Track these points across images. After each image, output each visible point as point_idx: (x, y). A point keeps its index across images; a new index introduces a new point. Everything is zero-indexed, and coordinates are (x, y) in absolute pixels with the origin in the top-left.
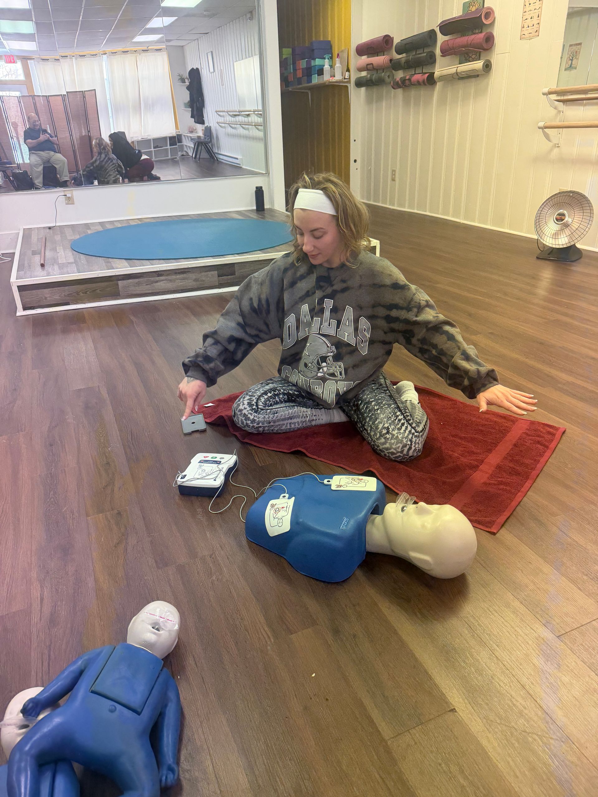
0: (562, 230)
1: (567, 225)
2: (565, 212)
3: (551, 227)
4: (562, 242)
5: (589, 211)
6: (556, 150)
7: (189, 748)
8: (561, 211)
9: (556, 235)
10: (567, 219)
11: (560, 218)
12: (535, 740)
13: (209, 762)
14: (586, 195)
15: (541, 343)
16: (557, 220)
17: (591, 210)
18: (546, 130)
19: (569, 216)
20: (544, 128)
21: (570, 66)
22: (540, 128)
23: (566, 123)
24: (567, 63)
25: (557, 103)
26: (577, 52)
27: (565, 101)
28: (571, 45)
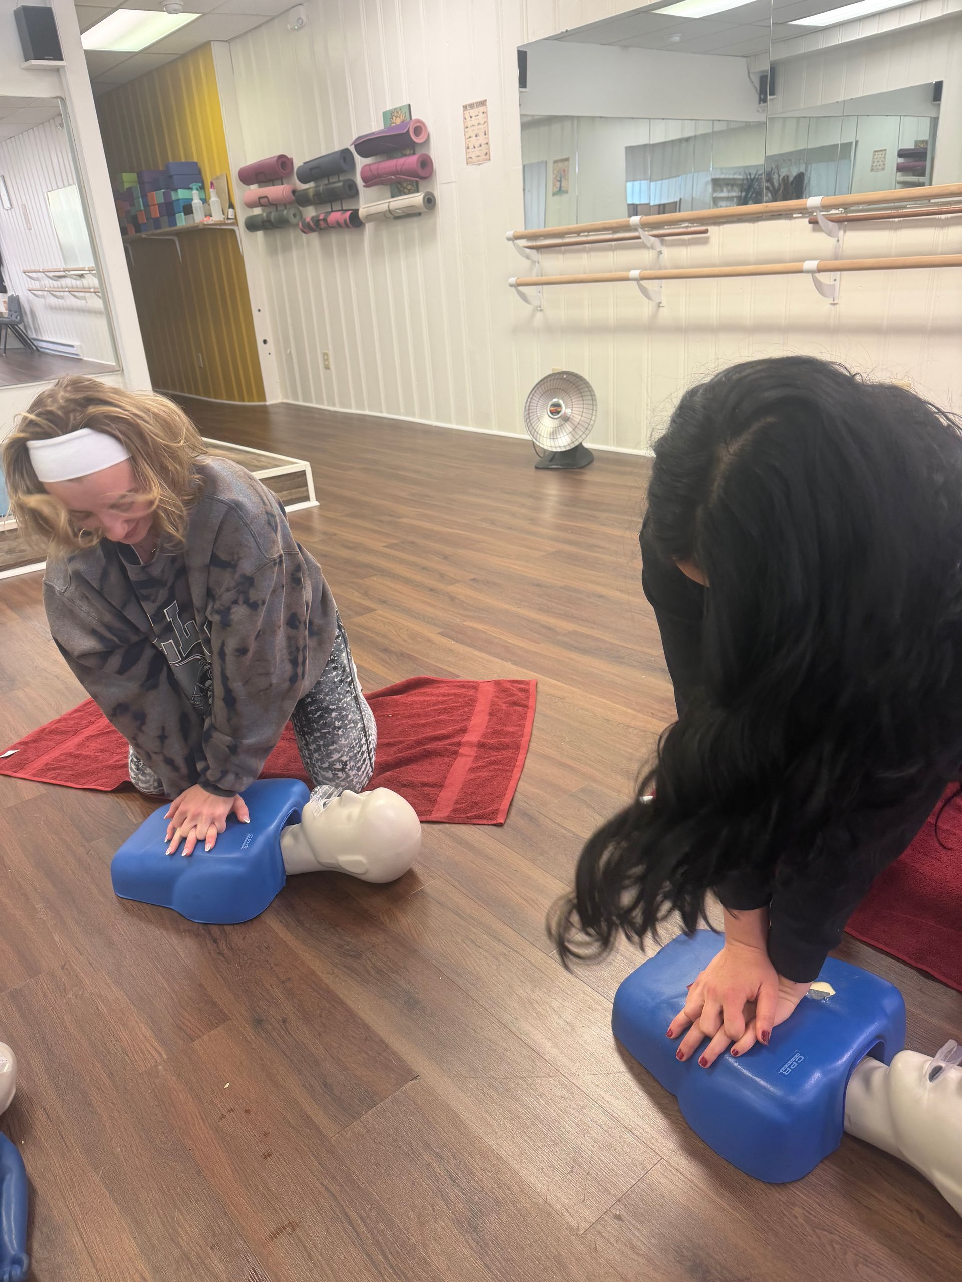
0: (559, 426)
1: (565, 419)
2: (561, 402)
3: (546, 423)
4: (563, 442)
5: (590, 397)
6: (539, 315)
7: (45, 1230)
8: (555, 400)
9: (554, 434)
10: (565, 411)
11: (555, 410)
12: (518, 1084)
13: (78, 1239)
14: (586, 376)
16: (552, 412)
17: (592, 395)
18: (520, 288)
19: (566, 407)
20: (518, 285)
21: (558, 189)
22: (511, 285)
23: (544, 279)
24: (554, 185)
25: (528, 251)
26: (564, 170)
27: (538, 248)
28: (555, 162)
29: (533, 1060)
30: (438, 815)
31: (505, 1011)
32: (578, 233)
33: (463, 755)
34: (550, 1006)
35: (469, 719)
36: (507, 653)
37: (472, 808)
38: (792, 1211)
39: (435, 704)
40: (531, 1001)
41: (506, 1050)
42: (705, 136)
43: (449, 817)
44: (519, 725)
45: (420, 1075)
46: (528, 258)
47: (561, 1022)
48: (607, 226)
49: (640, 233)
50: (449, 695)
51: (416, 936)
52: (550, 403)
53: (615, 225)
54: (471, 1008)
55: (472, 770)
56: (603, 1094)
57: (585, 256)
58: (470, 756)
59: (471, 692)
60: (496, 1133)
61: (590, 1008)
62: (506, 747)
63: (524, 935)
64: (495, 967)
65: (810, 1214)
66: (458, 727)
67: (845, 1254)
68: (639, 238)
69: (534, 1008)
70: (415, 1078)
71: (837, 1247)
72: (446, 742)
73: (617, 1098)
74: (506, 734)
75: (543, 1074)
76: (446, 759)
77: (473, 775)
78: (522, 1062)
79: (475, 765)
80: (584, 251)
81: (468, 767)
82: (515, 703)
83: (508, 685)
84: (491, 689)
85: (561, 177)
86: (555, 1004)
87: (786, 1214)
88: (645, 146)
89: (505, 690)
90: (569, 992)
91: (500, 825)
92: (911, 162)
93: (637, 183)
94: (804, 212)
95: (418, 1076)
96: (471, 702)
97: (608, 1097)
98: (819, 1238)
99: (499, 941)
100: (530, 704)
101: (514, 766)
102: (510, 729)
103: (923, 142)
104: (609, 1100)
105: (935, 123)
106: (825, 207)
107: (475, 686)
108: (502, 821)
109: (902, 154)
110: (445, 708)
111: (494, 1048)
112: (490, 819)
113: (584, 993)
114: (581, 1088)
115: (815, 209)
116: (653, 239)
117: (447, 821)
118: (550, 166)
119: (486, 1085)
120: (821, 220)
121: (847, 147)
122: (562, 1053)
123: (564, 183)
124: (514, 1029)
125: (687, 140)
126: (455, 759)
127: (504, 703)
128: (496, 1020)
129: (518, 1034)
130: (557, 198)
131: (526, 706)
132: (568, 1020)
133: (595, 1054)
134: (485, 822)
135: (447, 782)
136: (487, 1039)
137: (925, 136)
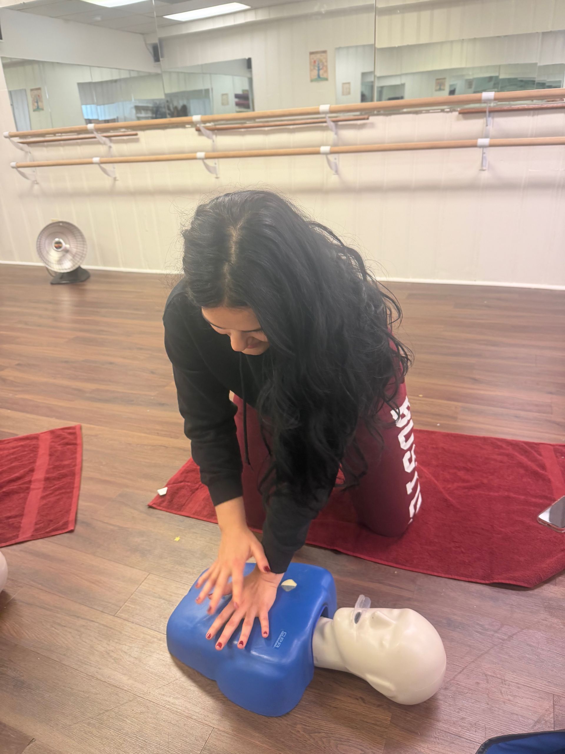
0: (64, 256)
1: (67, 251)
2: (61, 241)
3: (54, 255)
4: (67, 266)
5: (80, 237)
6: (36, 187)
8: (57, 240)
9: (60, 261)
10: (65, 245)
11: (58, 246)
14: (75, 223)
15: (66, 362)
16: (56, 247)
17: (82, 235)
18: (20, 169)
19: (66, 243)
20: (17, 167)
21: (36, 108)
22: (13, 167)
23: (36, 163)
24: (33, 105)
25: (21, 145)
26: (39, 96)
27: (28, 143)
28: (32, 90)
29: (117, 694)
30: (24, 536)
31: (91, 666)
32: (54, 134)
33: (34, 489)
34: (122, 651)
35: (34, 462)
36: (51, 412)
37: (49, 524)
38: (295, 728)
39: (7, 456)
40: (109, 652)
41: (97, 694)
42: (125, 80)
43: (32, 535)
44: (73, 458)
45: (34, 737)
46: (22, 149)
47: (132, 660)
48: (73, 129)
49: (95, 134)
50: (17, 447)
51: (14, 634)
52: (54, 242)
53: (78, 129)
54: (66, 672)
55: (43, 498)
56: (168, 699)
57: (61, 149)
58: (39, 488)
59: (34, 442)
61: (149, 642)
62: (64, 476)
63: (96, 607)
64: (78, 637)
65: (306, 726)
66: (27, 469)
67: (330, 742)
68: (95, 138)
69: (111, 657)
70: (31, 741)
71: (324, 740)
72: (20, 482)
73: (177, 698)
74: (64, 467)
75: (125, 701)
76: (22, 495)
77: (44, 502)
78: (109, 699)
79: (45, 494)
80: (60, 145)
81: (39, 497)
82: (67, 444)
83: (61, 432)
84: (49, 437)
85: (37, 100)
86: (125, 648)
87: (293, 732)
88: (90, 83)
89: (59, 436)
90: (134, 637)
91: (71, 531)
92: (242, 101)
93: (88, 106)
94: (192, 124)
95: (33, 739)
96: (35, 449)
97: (171, 700)
98: (314, 739)
99: (78, 617)
100: (78, 442)
101: (73, 488)
102: (66, 463)
103: (247, 91)
104: (173, 702)
105: (251, 81)
106: (204, 122)
107: (35, 437)
108: (72, 528)
109: (237, 96)
110: (16, 458)
111: (87, 696)
112: (64, 529)
113: (144, 633)
114: (153, 701)
115: (197, 123)
116: (104, 139)
117: (31, 539)
118: (29, 93)
119: (86, 725)
120: (203, 130)
121: (207, 91)
122: (136, 681)
123: (40, 104)
124: (99, 677)
125: (116, 81)
126: (28, 493)
127: (59, 445)
128: (86, 675)
129: (103, 679)
130: (36, 113)
131: (75, 444)
132: (135, 656)
133: (158, 673)
134: (60, 532)
135: (26, 511)
136: (81, 691)
137: (247, 87)
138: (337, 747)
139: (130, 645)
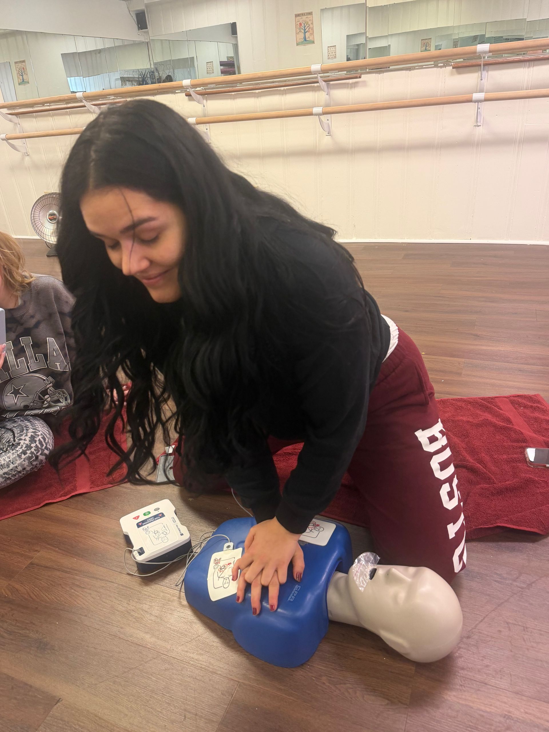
2: (55, 212)
3: (48, 227)
6: (27, 159)
8: (51, 211)
11: (52, 217)
16: (50, 219)
18: (10, 141)
20: (7, 139)
21: (22, 81)
22: (3, 140)
23: (26, 134)
24: (18, 78)
25: (10, 116)
26: (23, 68)
27: (17, 114)
28: (16, 63)
29: (140, 652)
31: (112, 625)
34: (143, 610)
38: (321, 680)
40: (129, 611)
41: (120, 653)
42: (109, 49)
45: (61, 697)
46: (11, 121)
47: (153, 618)
48: (60, 99)
49: (84, 103)
51: (34, 597)
52: (48, 214)
53: (66, 98)
54: (88, 633)
56: (191, 655)
57: (50, 119)
60: (127, 715)
61: (169, 601)
63: (114, 568)
64: (99, 598)
65: (331, 677)
67: (356, 693)
68: (84, 106)
69: (132, 616)
70: (58, 701)
71: (350, 690)
73: (201, 654)
75: (149, 659)
78: (133, 657)
80: (49, 115)
85: (22, 72)
86: (145, 607)
87: (318, 683)
88: (73, 54)
90: (153, 596)
92: (227, 69)
93: (73, 78)
94: (182, 89)
95: (60, 699)
97: (196, 656)
98: (340, 690)
99: (97, 579)
103: (231, 57)
104: (196, 658)
105: (236, 47)
106: (194, 86)
109: (222, 64)
111: (111, 655)
113: (163, 592)
114: (177, 657)
116: (93, 106)
118: (13, 65)
119: (112, 684)
120: (193, 94)
121: (192, 59)
122: (158, 639)
123: (25, 77)
124: (122, 636)
125: (99, 51)
128: (108, 635)
129: (125, 638)
130: (22, 86)
132: (156, 615)
133: (180, 630)
136: (105, 651)
138: (363, 697)
139: (151, 604)
